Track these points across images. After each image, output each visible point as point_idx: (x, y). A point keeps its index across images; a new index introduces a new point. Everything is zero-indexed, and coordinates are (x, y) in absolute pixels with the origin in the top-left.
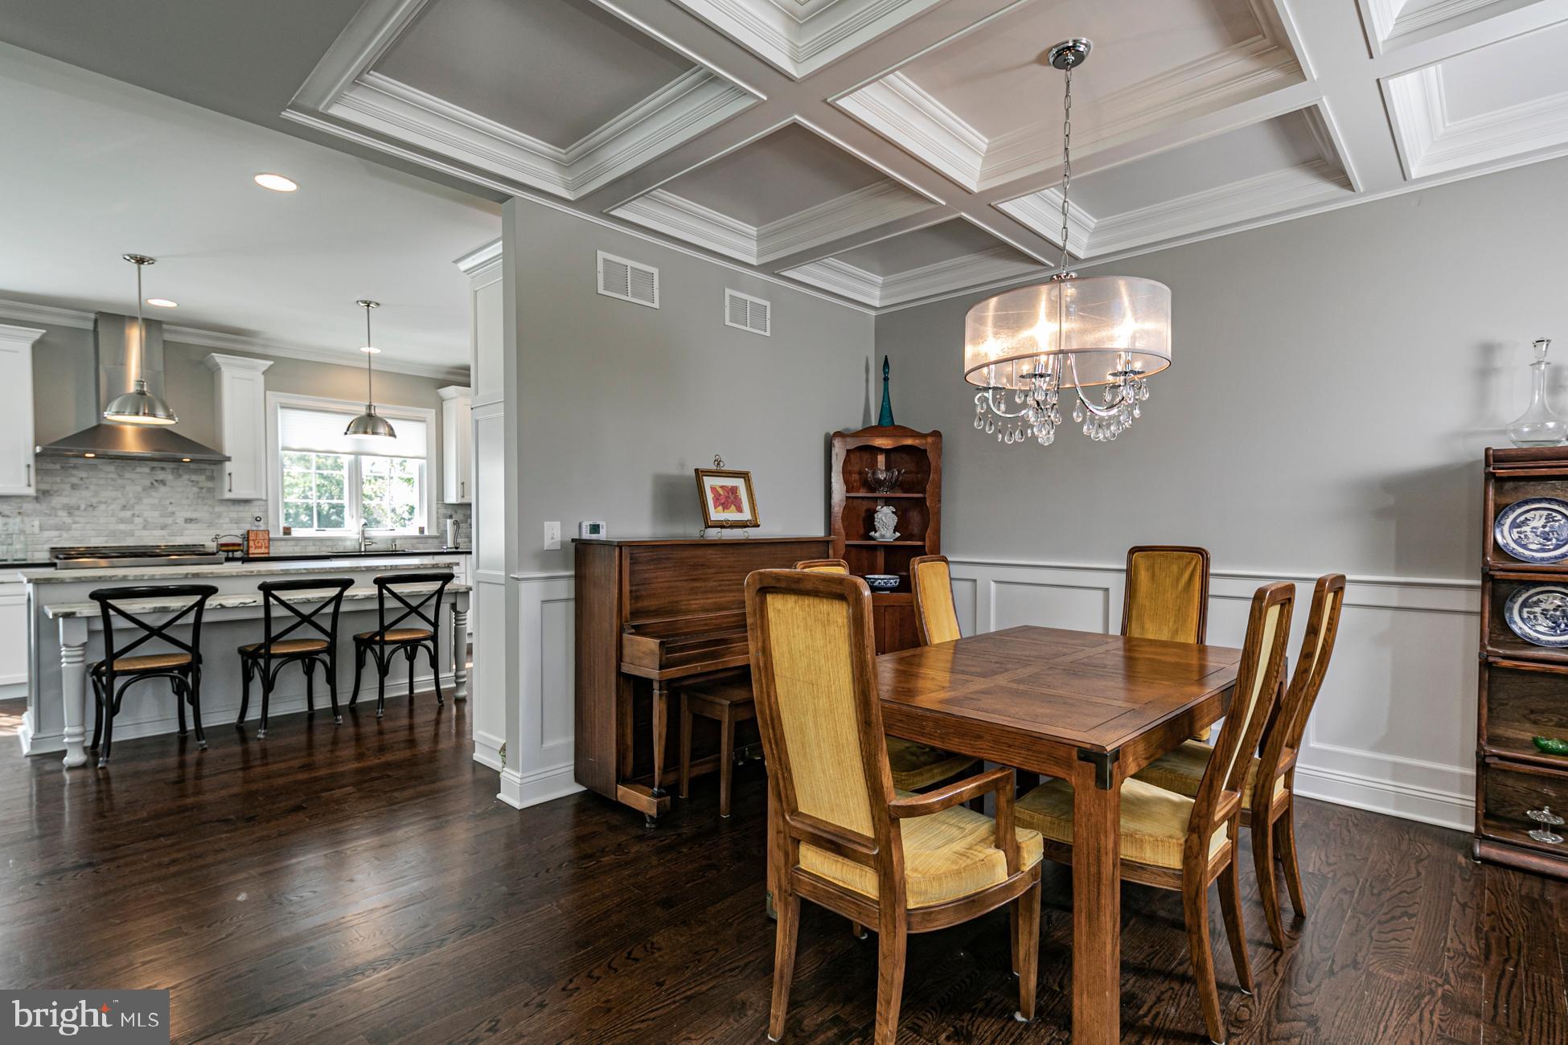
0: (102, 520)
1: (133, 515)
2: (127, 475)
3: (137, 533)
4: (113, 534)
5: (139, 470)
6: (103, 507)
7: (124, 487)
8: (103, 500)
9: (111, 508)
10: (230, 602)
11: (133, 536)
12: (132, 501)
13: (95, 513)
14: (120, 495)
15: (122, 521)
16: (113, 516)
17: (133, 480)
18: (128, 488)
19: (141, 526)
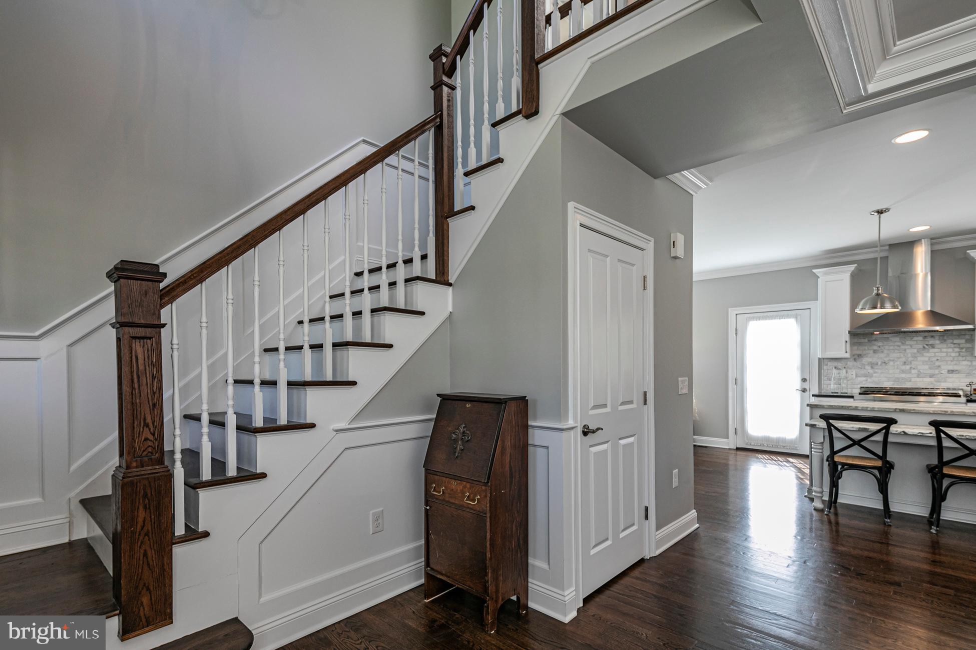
0: (891, 371)
1: (911, 368)
2: (907, 343)
3: (913, 380)
4: (897, 380)
5: (915, 338)
6: (891, 363)
7: (905, 350)
8: (891, 359)
9: (896, 363)
10: (910, 430)
11: (910, 381)
12: (910, 359)
13: (886, 367)
14: (902, 356)
15: (903, 372)
16: (897, 369)
17: (911, 346)
18: (908, 351)
19: (915, 376)
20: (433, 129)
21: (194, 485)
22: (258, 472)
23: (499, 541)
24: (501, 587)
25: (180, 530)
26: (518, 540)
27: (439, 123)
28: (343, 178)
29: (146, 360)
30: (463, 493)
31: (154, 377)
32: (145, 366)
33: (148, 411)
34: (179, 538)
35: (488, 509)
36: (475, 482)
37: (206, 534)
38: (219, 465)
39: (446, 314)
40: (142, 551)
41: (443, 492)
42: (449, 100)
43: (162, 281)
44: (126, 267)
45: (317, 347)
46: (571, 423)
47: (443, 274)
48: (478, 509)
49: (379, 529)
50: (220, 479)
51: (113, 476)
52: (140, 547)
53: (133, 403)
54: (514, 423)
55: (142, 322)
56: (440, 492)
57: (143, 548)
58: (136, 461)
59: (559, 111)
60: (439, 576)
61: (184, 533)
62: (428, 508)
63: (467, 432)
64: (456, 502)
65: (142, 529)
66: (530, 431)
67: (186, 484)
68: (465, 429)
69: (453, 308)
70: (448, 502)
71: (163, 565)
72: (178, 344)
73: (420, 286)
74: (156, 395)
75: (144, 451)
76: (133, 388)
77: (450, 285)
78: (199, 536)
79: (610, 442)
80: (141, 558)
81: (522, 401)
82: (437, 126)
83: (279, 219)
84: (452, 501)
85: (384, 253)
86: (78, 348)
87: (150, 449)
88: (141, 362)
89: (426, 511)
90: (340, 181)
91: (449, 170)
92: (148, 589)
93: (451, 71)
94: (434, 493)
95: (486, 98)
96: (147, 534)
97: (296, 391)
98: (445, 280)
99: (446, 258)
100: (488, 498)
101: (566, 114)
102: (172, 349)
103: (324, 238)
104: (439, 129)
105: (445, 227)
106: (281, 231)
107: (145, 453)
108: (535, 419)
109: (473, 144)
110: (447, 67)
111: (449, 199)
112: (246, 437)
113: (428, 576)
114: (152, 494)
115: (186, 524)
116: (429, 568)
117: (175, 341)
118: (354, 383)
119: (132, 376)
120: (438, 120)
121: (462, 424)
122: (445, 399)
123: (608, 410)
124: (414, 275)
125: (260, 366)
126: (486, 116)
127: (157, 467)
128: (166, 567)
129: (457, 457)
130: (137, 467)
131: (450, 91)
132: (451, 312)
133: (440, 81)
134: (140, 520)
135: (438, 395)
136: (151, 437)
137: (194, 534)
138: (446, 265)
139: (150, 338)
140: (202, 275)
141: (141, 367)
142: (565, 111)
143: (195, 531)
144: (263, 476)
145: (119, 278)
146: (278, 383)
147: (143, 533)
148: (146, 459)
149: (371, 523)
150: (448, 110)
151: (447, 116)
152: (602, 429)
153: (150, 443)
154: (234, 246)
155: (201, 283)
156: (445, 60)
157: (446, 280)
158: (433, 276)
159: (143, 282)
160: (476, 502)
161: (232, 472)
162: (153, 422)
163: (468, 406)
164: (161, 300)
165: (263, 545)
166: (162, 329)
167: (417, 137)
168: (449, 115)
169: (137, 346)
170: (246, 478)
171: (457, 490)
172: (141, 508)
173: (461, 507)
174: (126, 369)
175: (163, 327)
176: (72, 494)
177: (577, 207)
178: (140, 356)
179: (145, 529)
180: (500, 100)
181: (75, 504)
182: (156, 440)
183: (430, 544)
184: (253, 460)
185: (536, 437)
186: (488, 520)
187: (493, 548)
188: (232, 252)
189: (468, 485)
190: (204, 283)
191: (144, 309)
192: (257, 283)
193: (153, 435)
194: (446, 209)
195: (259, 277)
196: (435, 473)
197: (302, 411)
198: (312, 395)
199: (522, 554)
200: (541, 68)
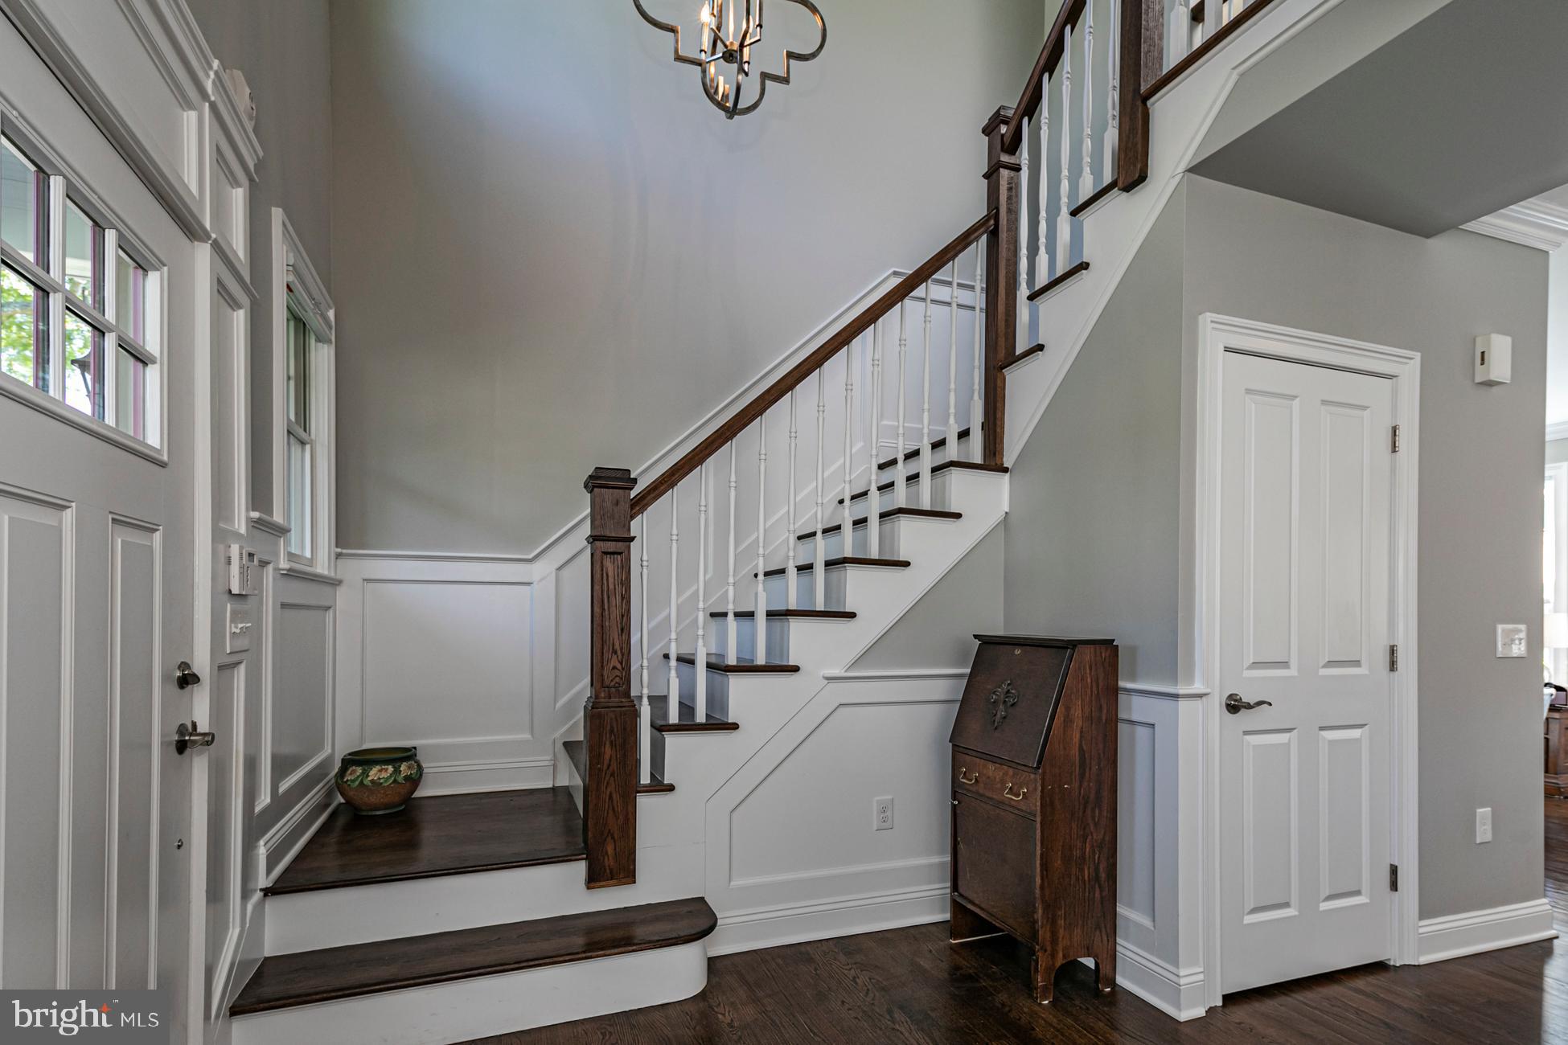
20: (985, 237)
21: (661, 728)
22: (730, 721)
23: (1057, 863)
24: (1061, 936)
25: (645, 779)
26: (1097, 869)
27: (992, 227)
28: (844, 335)
29: (616, 578)
30: (1003, 782)
31: (623, 598)
32: (615, 586)
33: (616, 636)
34: (644, 787)
35: (1039, 808)
36: (1019, 767)
37: (671, 788)
38: (687, 709)
39: (1000, 516)
40: (608, 793)
41: (976, 779)
42: (1010, 189)
43: (632, 489)
44: (600, 474)
45: (806, 568)
46: (1198, 687)
47: (995, 454)
48: (1024, 808)
49: (885, 825)
50: (688, 725)
51: (585, 707)
52: (606, 788)
53: (602, 626)
54: (1089, 680)
55: (613, 535)
56: (971, 780)
57: (609, 790)
58: (604, 691)
59: (1183, 166)
60: (970, 906)
61: (649, 782)
62: (956, 802)
63: (1013, 691)
64: (994, 797)
65: (608, 768)
66: (1122, 697)
67: (652, 726)
68: (1010, 687)
69: (1011, 505)
70: (982, 795)
71: (627, 814)
72: (648, 561)
73: (956, 476)
74: (625, 618)
75: (612, 681)
76: (603, 609)
77: (1006, 470)
78: (663, 788)
79: (1295, 731)
80: (607, 800)
81: (1109, 647)
82: (991, 232)
83: (761, 401)
84: (989, 794)
85: (926, 431)
86: (565, 572)
87: (617, 679)
88: (611, 580)
89: (954, 807)
90: (840, 339)
91: (1007, 295)
92: (613, 838)
93: (1013, 146)
94: (963, 780)
95: (1065, 172)
96: (612, 775)
97: (777, 624)
98: (996, 464)
99: (998, 430)
100: (1039, 793)
101: (1193, 170)
102: (642, 566)
103: (818, 419)
104: (994, 234)
105: (999, 383)
106: (763, 416)
107: (613, 684)
108: (1133, 677)
109: (1044, 248)
110: (1007, 140)
111: (1007, 339)
112: (718, 677)
113: (957, 907)
114: (618, 731)
115: (651, 774)
116: (956, 894)
117: (645, 558)
118: (852, 615)
119: (602, 595)
120: (992, 222)
121: (1006, 680)
122: (988, 643)
123: (1293, 672)
124: (947, 460)
125: (735, 589)
126: (1064, 200)
127: (623, 700)
128: (630, 816)
129: (996, 728)
130: (604, 698)
131: (1012, 173)
132: (1006, 513)
133: (996, 164)
134: (607, 757)
135: (976, 637)
136: (619, 666)
137: (660, 787)
138: (998, 441)
139: (620, 553)
140: (674, 478)
141: (611, 587)
142: (1190, 166)
143: (661, 783)
144: (734, 727)
145: (594, 487)
146: (755, 615)
147: (609, 773)
148: (613, 690)
149: (875, 813)
150: (1008, 204)
151: (1007, 213)
152: (1270, 704)
153: (618, 673)
154: (710, 439)
155: (672, 487)
156: (1005, 130)
157: (999, 463)
158: (978, 458)
159: (615, 490)
160: (1021, 797)
161: (701, 717)
162: (621, 649)
163: (1018, 652)
164: (631, 510)
165: (735, 815)
166: (632, 543)
167: (956, 255)
168: (1009, 211)
169: (608, 563)
170: (715, 726)
171: (995, 778)
172: (608, 743)
173: (1000, 804)
174: (597, 587)
175: (632, 541)
176: (557, 735)
177: (1216, 320)
178: (611, 574)
179: (611, 768)
180: (1087, 170)
181: (559, 746)
182: (623, 669)
183: (959, 856)
184: (724, 708)
185: (1134, 708)
186: (1038, 826)
187: (1047, 871)
188: (706, 448)
189: (1011, 771)
190: (675, 488)
191: (615, 521)
192: (733, 484)
193: (621, 663)
194: (1002, 354)
195: (736, 477)
196: (967, 751)
197: (784, 650)
198: (797, 628)
199: (1104, 894)
200: (1153, 104)
